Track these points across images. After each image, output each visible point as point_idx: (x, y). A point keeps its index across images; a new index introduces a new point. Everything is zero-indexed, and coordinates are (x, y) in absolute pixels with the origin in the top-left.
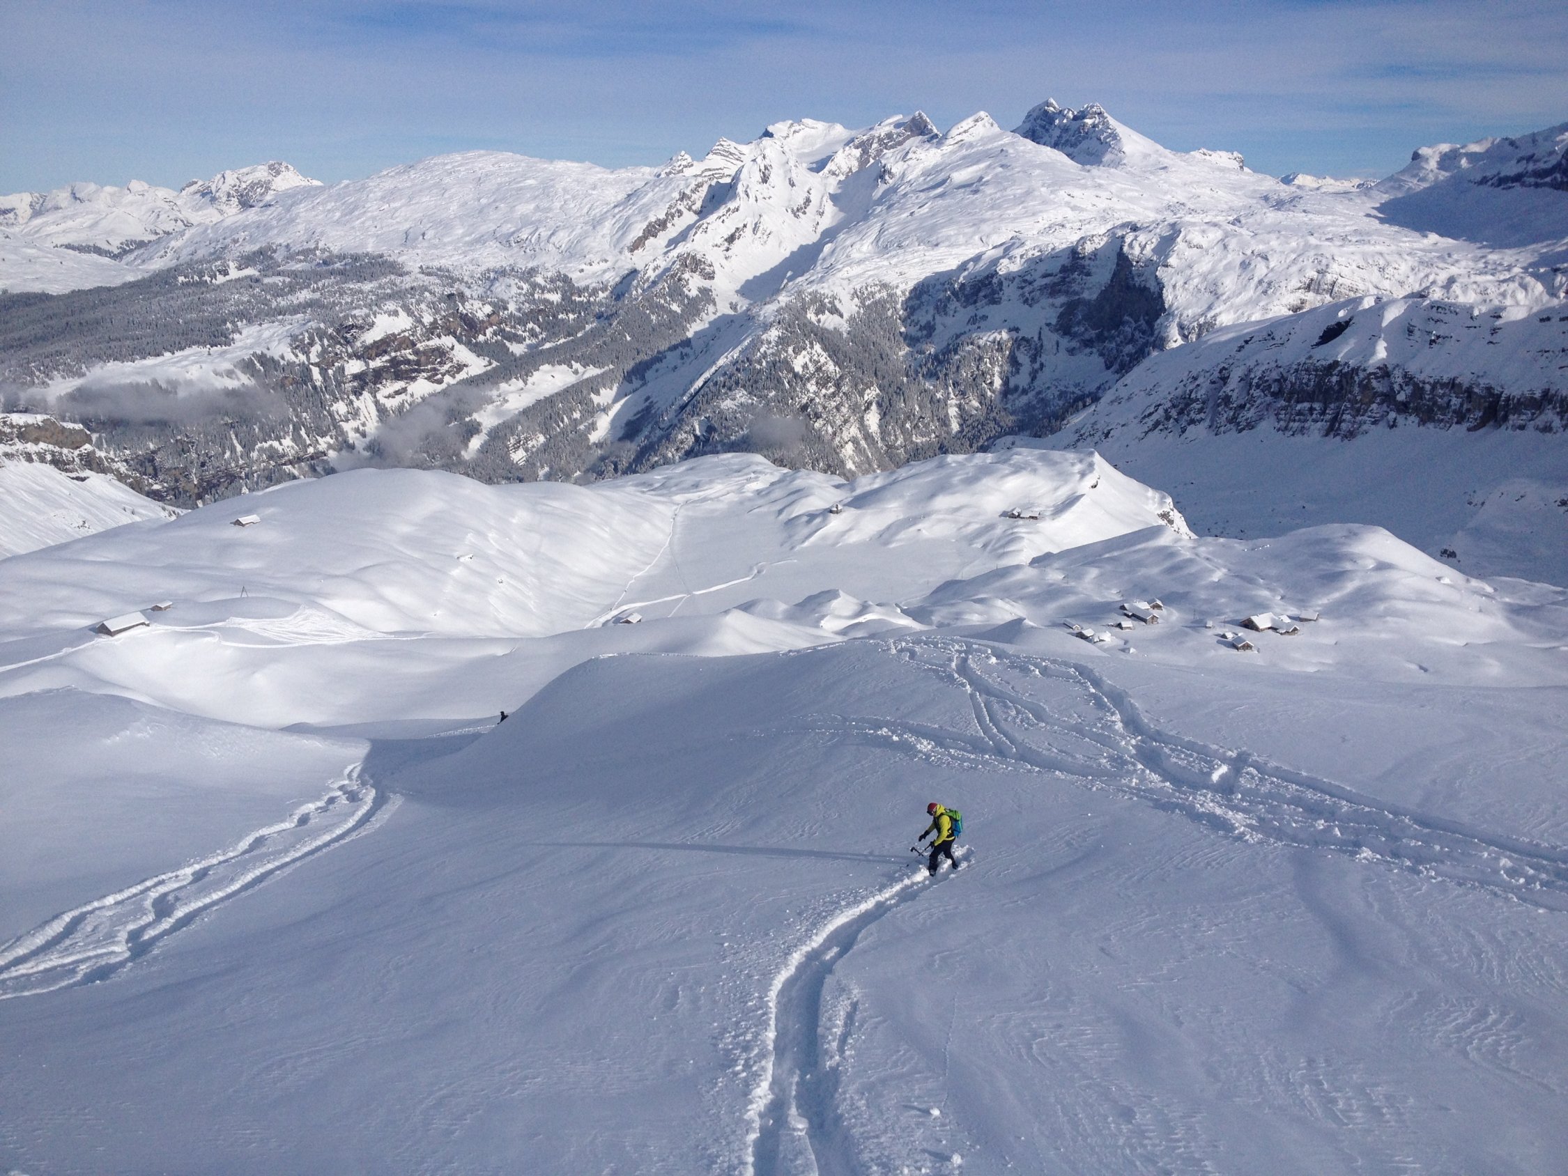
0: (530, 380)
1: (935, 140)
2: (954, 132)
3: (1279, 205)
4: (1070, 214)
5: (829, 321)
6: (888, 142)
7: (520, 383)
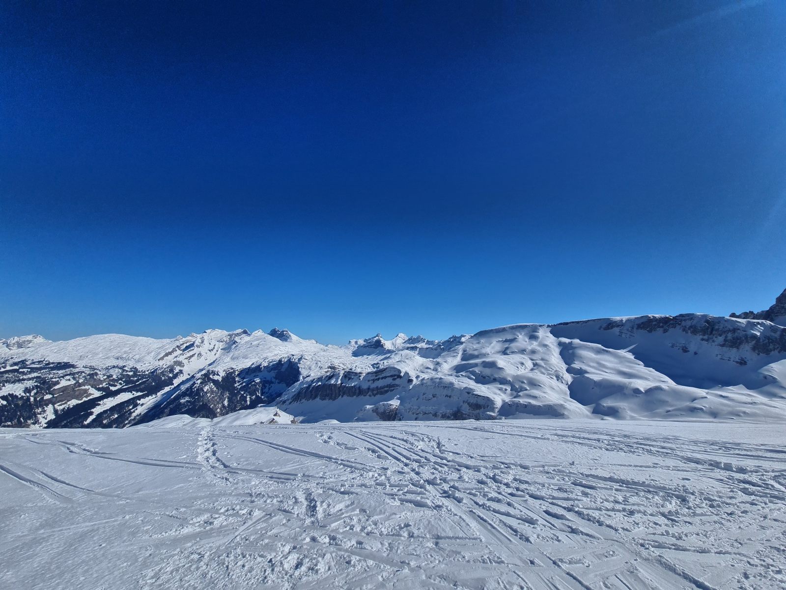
0: (116, 398)
1: (249, 335)
2: (253, 333)
6: (238, 335)
7: (113, 399)
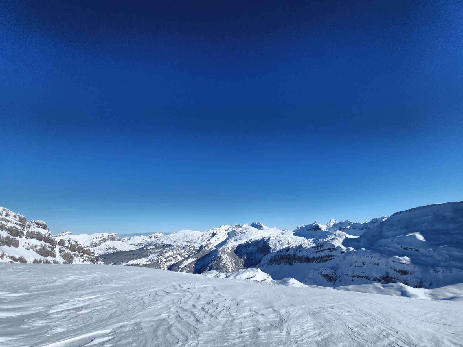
0: (188, 261)
2: (243, 226)
3: (283, 234)
4: (258, 236)
5: (228, 251)
6: (235, 227)
7: (187, 261)
